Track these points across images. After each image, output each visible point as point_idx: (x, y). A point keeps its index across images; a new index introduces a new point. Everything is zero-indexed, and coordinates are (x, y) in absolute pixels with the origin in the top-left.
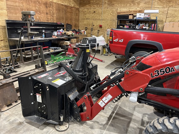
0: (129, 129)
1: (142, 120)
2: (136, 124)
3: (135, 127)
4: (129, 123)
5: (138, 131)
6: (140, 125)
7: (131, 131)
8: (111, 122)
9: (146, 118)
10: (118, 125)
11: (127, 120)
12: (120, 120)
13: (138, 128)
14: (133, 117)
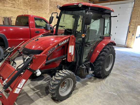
0: (32, 98)
1: (31, 88)
2: (31, 93)
3: (32, 94)
4: (27, 95)
5: (36, 95)
6: (33, 91)
7: (34, 98)
8: (17, 103)
9: (31, 86)
10: (23, 101)
11: (24, 95)
12: (20, 98)
13: (35, 93)
14: (26, 91)
